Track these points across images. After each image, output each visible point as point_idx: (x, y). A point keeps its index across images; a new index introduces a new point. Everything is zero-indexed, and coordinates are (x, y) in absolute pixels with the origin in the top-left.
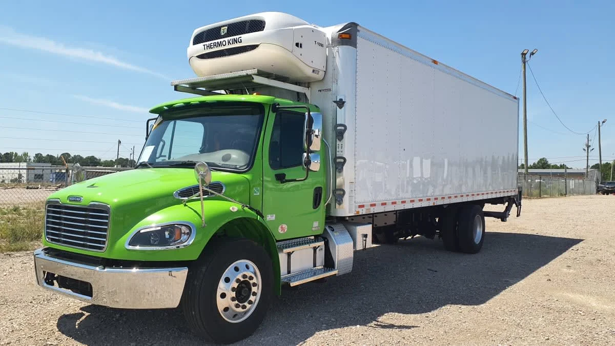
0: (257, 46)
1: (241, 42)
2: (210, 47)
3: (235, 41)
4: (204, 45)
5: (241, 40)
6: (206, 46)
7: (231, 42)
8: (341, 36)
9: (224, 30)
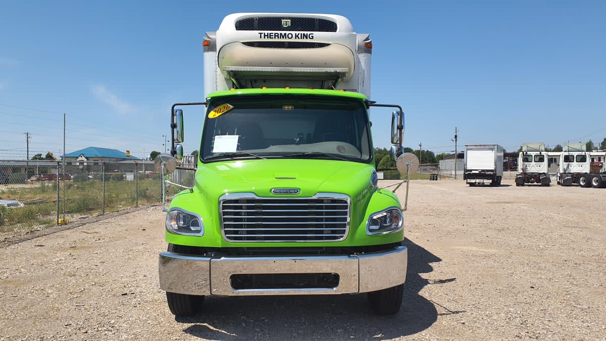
0: (328, 45)
1: (313, 38)
2: (269, 36)
3: (306, 36)
4: (261, 34)
5: (312, 36)
6: (263, 35)
7: (299, 36)
8: (367, 45)
9: (286, 23)
